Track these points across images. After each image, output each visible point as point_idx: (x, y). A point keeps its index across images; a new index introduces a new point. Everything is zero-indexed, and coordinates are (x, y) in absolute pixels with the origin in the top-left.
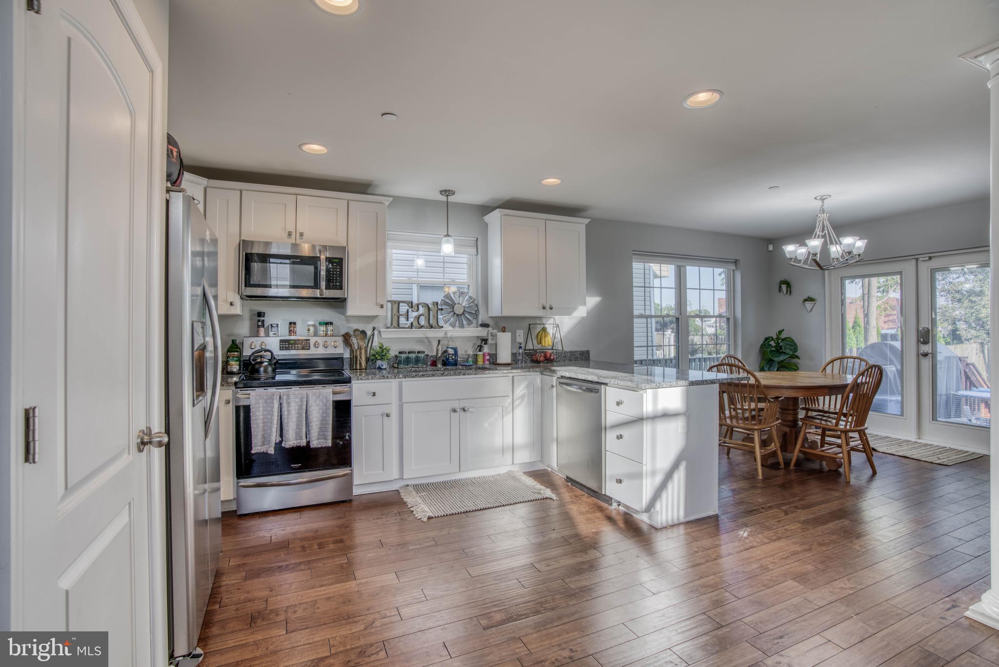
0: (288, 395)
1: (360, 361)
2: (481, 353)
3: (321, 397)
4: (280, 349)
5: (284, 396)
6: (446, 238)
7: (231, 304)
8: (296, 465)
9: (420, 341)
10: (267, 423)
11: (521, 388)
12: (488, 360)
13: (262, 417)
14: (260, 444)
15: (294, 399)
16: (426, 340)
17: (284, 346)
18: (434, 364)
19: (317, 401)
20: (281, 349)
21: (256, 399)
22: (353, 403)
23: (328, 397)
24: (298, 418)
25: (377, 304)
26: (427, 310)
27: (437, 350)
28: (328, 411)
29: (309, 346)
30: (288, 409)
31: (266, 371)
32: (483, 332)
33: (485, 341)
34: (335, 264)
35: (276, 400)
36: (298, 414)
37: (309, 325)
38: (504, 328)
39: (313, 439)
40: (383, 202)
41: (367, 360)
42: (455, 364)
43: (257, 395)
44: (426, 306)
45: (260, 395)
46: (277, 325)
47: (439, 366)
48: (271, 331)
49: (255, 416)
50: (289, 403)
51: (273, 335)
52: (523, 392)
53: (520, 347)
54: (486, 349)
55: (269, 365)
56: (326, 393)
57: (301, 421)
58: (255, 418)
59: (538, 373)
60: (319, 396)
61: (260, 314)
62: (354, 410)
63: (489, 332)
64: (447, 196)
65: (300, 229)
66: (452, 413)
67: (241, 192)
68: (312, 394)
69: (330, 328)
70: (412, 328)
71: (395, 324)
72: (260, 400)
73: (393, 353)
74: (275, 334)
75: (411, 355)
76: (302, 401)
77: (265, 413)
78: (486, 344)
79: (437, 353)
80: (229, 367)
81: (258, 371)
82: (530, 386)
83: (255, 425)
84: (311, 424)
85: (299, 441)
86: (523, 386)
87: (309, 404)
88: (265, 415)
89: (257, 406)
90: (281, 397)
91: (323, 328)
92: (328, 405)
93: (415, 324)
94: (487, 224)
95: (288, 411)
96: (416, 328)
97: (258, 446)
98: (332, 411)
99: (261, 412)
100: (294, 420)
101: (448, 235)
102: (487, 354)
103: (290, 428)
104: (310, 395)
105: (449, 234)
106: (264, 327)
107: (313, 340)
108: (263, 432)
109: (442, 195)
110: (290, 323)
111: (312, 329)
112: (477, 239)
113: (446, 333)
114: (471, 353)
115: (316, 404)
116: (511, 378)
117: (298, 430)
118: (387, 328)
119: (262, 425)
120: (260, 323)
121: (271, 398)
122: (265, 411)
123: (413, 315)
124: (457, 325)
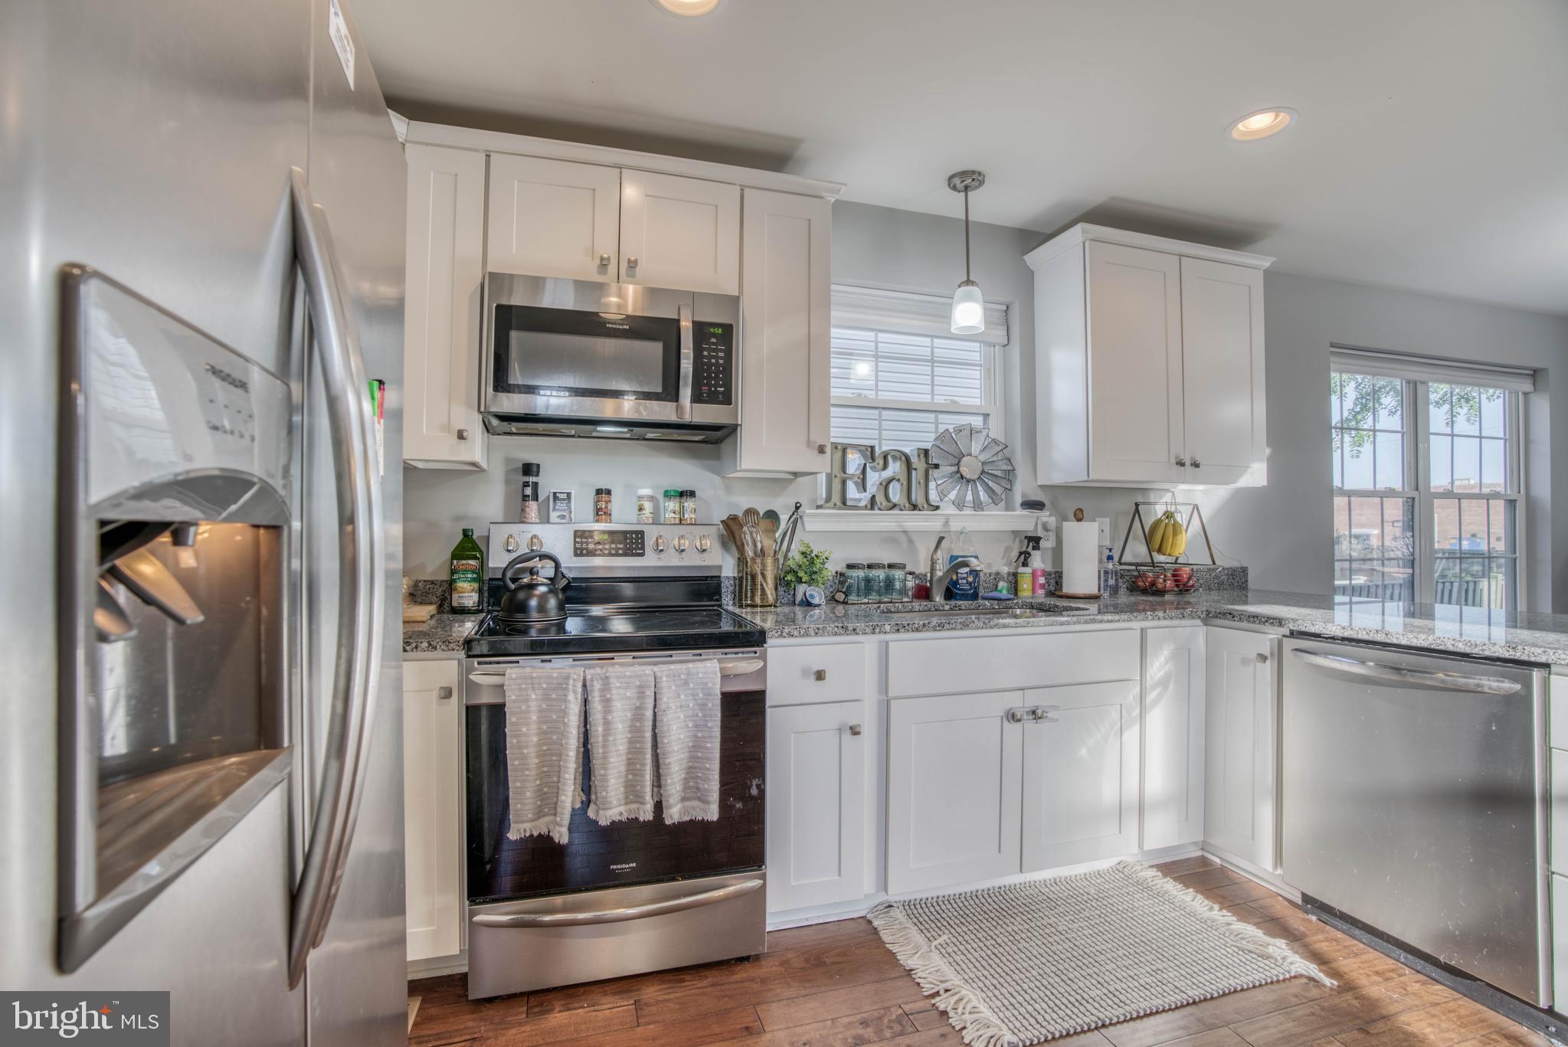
0: (606, 680)
1: (762, 585)
2: (1028, 570)
3: (691, 685)
4: (576, 555)
5: (595, 683)
6: (964, 289)
7: (461, 436)
8: (624, 866)
9: (889, 539)
10: (550, 758)
11: (1162, 659)
12: (1042, 586)
13: (535, 739)
14: (530, 816)
15: (621, 691)
16: (903, 538)
17: (584, 546)
18: (923, 593)
19: (682, 696)
20: (579, 552)
21: (520, 689)
22: (770, 701)
23: (710, 685)
24: (631, 742)
25: (809, 443)
26: (904, 467)
27: (933, 563)
28: (710, 725)
29: (643, 548)
30: (604, 718)
31: (542, 608)
32: (1026, 521)
33: (1034, 541)
34: (713, 340)
35: (575, 692)
36: (630, 732)
37: (640, 498)
38: (1081, 510)
39: (671, 801)
40: (824, 194)
41: (781, 582)
42: (975, 596)
43: (525, 678)
44: (903, 458)
45: (532, 678)
46: (569, 495)
47: (938, 598)
48: (554, 509)
49: (516, 736)
50: (608, 701)
51: (558, 520)
52: (1167, 668)
53: (1110, 558)
54: (1038, 561)
55: (550, 591)
56: (706, 673)
57: (640, 752)
58: (518, 742)
59: (1198, 622)
60: (686, 683)
61: (528, 469)
62: (773, 718)
63: (1039, 522)
64: (966, 188)
65: (628, 253)
66: (1006, 723)
67: (488, 156)
68: (668, 676)
69: (689, 504)
70: (872, 508)
71: (836, 498)
72: (530, 692)
73: (832, 568)
74: (563, 517)
75: (873, 573)
76: (641, 695)
77: (545, 727)
78: (1035, 548)
79: (933, 570)
80: (455, 596)
81: (523, 608)
82: (1183, 654)
83: (516, 763)
84: (667, 761)
85: (634, 806)
86: (1166, 653)
87: (662, 705)
88: (545, 733)
89: (524, 707)
90: (588, 684)
91: (672, 505)
92: (710, 705)
93: (880, 499)
94: (1032, 272)
95: (607, 724)
96: (880, 509)
97: (523, 822)
98: (719, 723)
99: (534, 726)
100: (621, 748)
101: (968, 282)
102: (1039, 573)
103: (610, 772)
104: (664, 679)
105: (971, 278)
106: (537, 500)
107: (651, 534)
108: (538, 782)
109: (954, 188)
110: (599, 492)
111: (648, 506)
112: (1007, 308)
113: (946, 523)
114: (1005, 570)
115: (678, 704)
116: (1138, 633)
117: (630, 777)
118: (819, 507)
119: (537, 761)
120: (528, 491)
121: (562, 686)
122: (543, 722)
123: (874, 478)
124: (969, 503)
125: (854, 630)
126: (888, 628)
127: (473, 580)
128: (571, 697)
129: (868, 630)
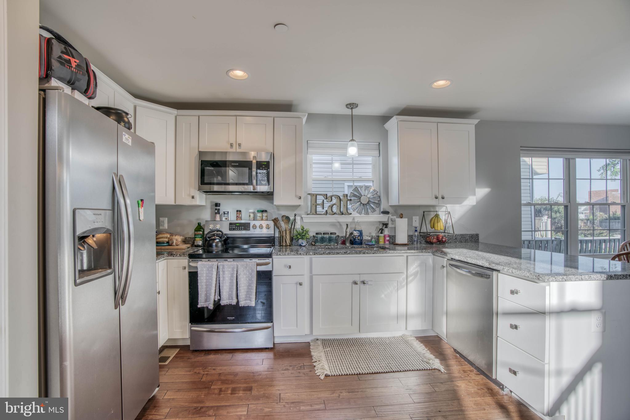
0: (223, 266)
1: (285, 239)
2: (382, 235)
3: (248, 268)
4: (230, 230)
5: (221, 266)
6: (351, 142)
7: (193, 197)
8: (231, 318)
9: (333, 225)
10: (208, 285)
11: (414, 266)
12: (388, 241)
13: (205, 281)
14: (203, 301)
15: (228, 269)
16: (338, 224)
17: (232, 227)
18: (344, 243)
19: (245, 271)
20: (230, 229)
21: (201, 267)
22: (274, 273)
23: (253, 268)
24: (230, 283)
25: (296, 196)
26: (339, 200)
27: (346, 232)
28: (253, 279)
29: (249, 228)
30: (223, 276)
31: (216, 246)
32: (384, 218)
33: (386, 225)
34: (264, 166)
35: (215, 268)
36: (230, 280)
37: (250, 213)
38: (402, 214)
39: (241, 300)
40: (301, 117)
41: (292, 239)
42: (361, 243)
43: (203, 264)
44: (338, 197)
45: (204, 265)
46: (228, 212)
47: (348, 244)
48: (224, 216)
49: (200, 280)
50: (224, 271)
51: (225, 220)
52: (416, 269)
53: (416, 231)
54: (386, 232)
55: (220, 241)
56: (252, 265)
57: (232, 286)
58: (201, 281)
59: (431, 254)
60: (246, 267)
61: (217, 205)
62: (275, 279)
63: (389, 218)
64: (352, 108)
65: (239, 142)
66: (353, 285)
67: (199, 117)
68: (241, 265)
69: (265, 214)
70: (326, 215)
71: (313, 211)
72: (204, 268)
73: (312, 234)
74: (226, 219)
75: (325, 236)
76: (233, 270)
77: (208, 278)
78: (386, 227)
79: (346, 234)
80: (195, 242)
81: (211, 246)
82: (423, 265)
83: (200, 287)
84: (240, 289)
85: (231, 301)
86: (416, 264)
87: (239, 272)
88: (208, 279)
89: (202, 272)
90: (219, 267)
91: (259, 215)
92: (253, 274)
93: (329, 211)
94: (387, 131)
95: (223, 277)
96: (330, 215)
97: (201, 303)
98: (256, 279)
99: (205, 277)
100: (227, 284)
101: (352, 140)
102: (387, 236)
103: (224, 291)
104: (239, 266)
105: (354, 139)
106: (219, 214)
107: (252, 223)
108: (206, 292)
109: (348, 108)
110: (237, 211)
111: (252, 215)
112: (379, 143)
113: (354, 219)
114: (374, 234)
115: (244, 273)
116: (405, 257)
117: (230, 293)
118: (308, 214)
119: (205, 287)
120: (216, 211)
121: (211, 267)
122: (208, 277)
123: (327, 205)
124: (363, 212)
125: (300, 254)
126: (311, 253)
127: (200, 237)
128: (214, 270)
129: (305, 254)
